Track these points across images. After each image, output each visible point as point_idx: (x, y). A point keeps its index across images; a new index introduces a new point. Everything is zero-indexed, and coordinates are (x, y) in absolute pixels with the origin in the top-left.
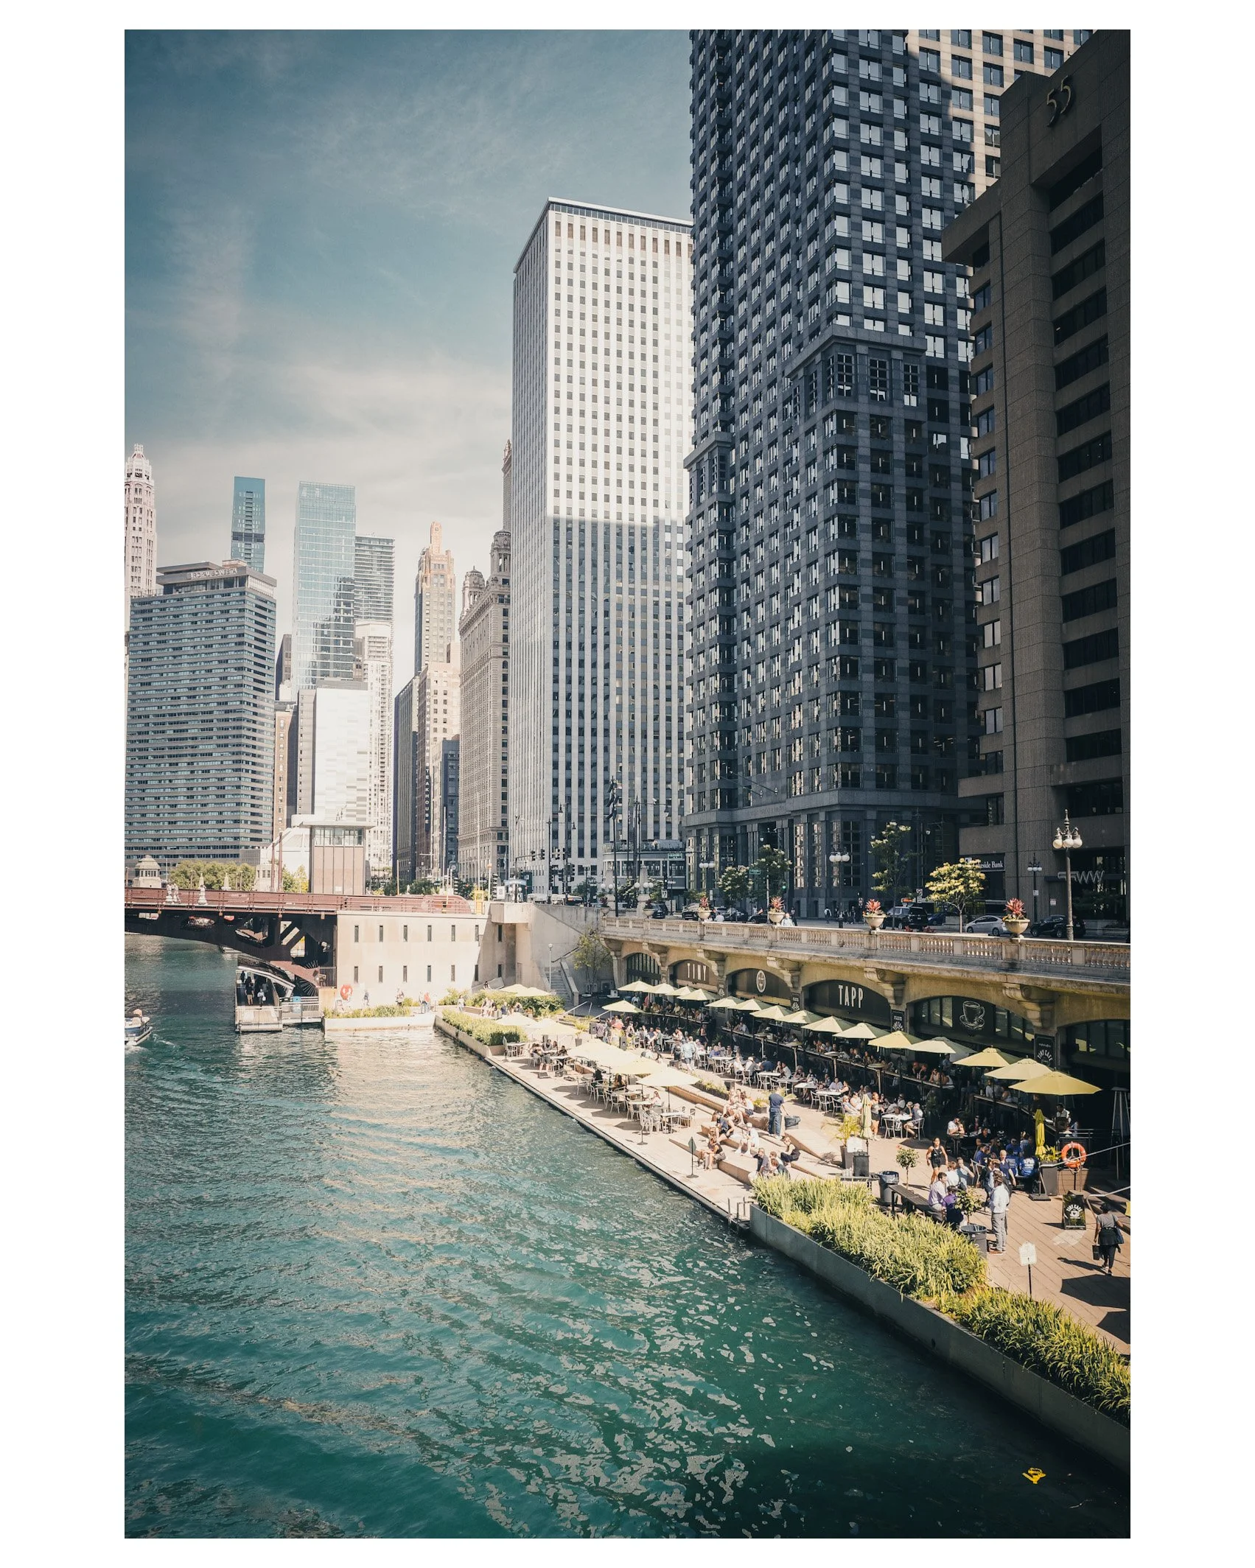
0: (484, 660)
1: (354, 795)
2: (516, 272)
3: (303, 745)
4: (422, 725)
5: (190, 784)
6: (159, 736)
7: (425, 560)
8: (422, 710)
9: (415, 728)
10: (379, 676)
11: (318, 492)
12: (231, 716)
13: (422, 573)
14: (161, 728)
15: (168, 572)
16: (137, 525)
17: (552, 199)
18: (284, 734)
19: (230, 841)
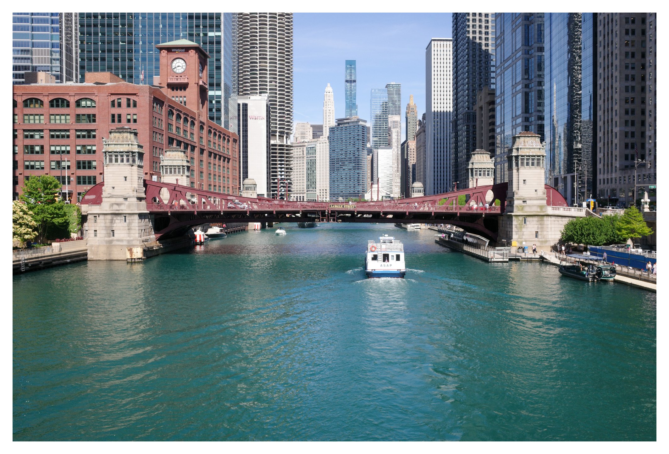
0: (420, 146)
1: (389, 179)
2: (426, 49)
3: (375, 165)
4: (407, 158)
5: (346, 177)
6: (338, 164)
7: (408, 107)
8: (407, 153)
9: (406, 157)
10: (396, 134)
11: (377, 90)
12: (356, 159)
13: (407, 111)
14: (338, 162)
15: (339, 120)
16: (329, 106)
17: (433, 38)
18: (370, 162)
19: (356, 192)
